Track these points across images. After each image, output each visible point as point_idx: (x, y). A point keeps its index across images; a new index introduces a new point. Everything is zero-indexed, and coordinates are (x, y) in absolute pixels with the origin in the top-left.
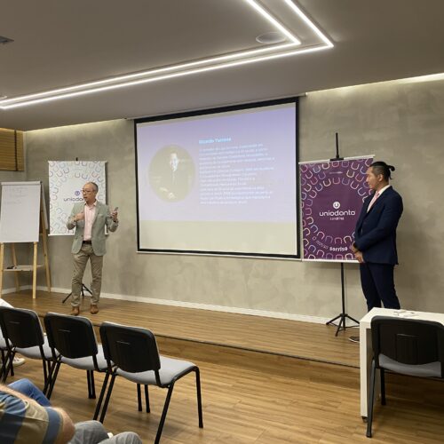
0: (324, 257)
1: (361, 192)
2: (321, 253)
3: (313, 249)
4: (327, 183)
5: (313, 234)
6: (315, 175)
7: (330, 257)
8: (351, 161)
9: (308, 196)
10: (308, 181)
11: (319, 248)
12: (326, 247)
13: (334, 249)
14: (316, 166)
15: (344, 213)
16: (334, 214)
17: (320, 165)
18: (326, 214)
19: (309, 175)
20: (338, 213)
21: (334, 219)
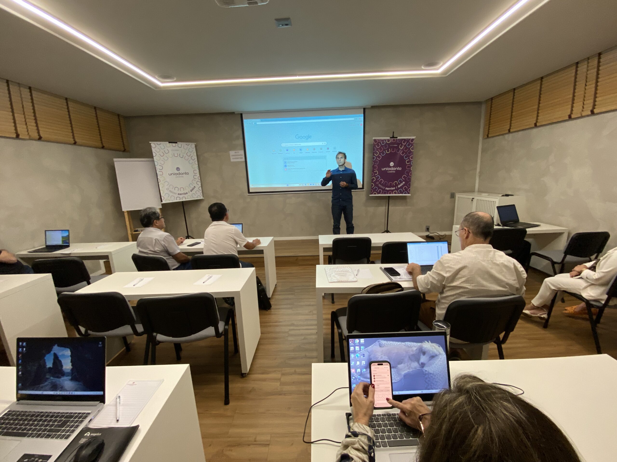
0: (382, 193)
1: (406, 157)
2: (380, 191)
3: (376, 189)
4: (388, 151)
5: (377, 181)
6: (382, 146)
7: (385, 193)
8: (402, 139)
9: (376, 159)
10: (377, 149)
11: (379, 188)
12: (384, 188)
13: (388, 189)
14: (383, 140)
15: (395, 169)
16: (390, 169)
17: (385, 140)
18: (385, 169)
19: (378, 146)
20: (392, 169)
21: (389, 172)
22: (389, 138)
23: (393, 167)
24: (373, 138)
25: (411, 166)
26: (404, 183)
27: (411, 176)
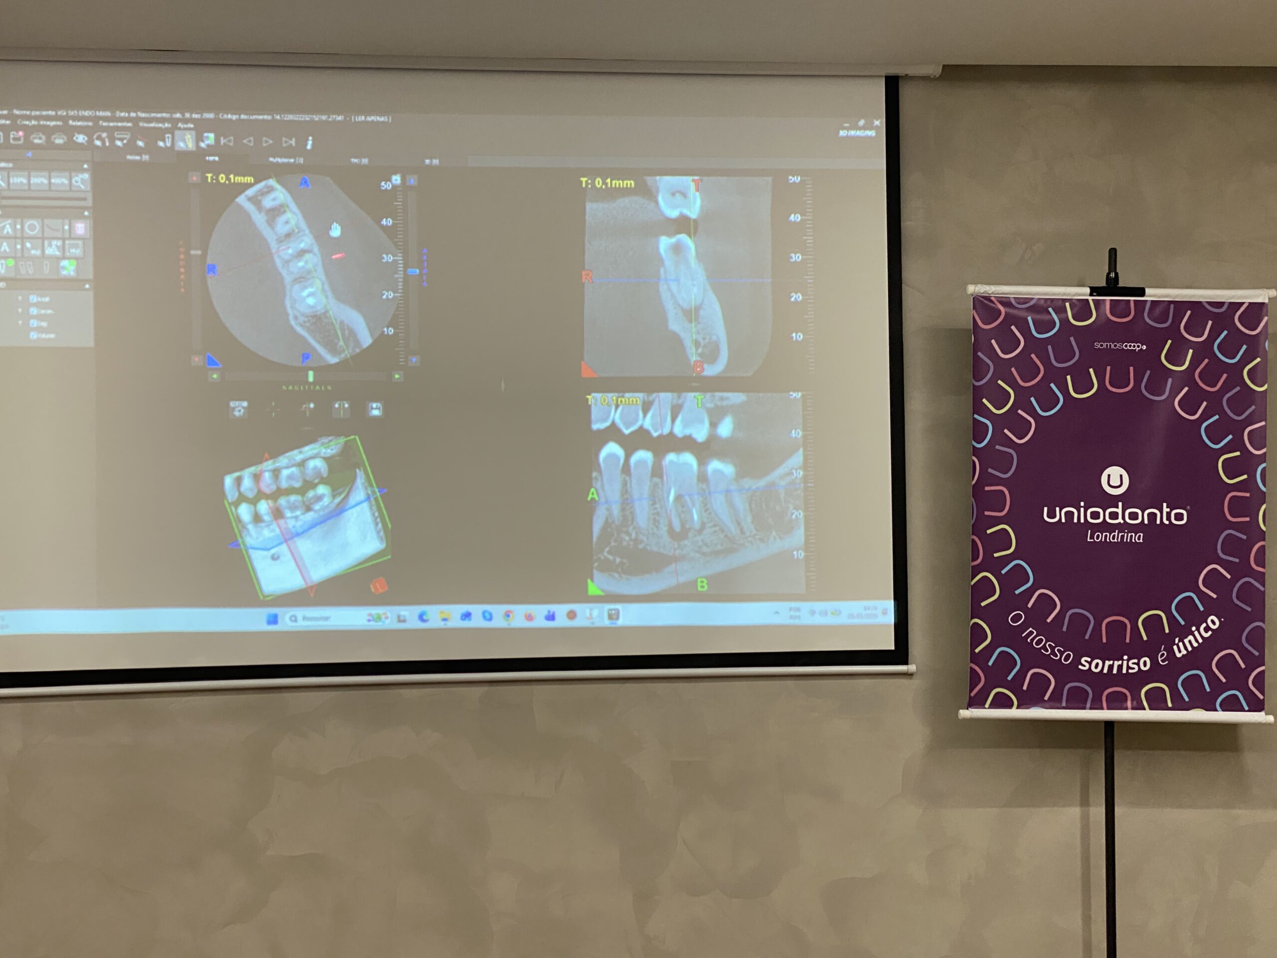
0: (1055, 702)
1: (1215, 433)
2: (1040, 683)
4: (1083, 385)
6: (1034, 345)
9: (999, 437)
10: (1003, 369)
12: (1065, 657)
13: (1098, 666)
14: (1039, 307)
15: (1143, 517)
16: (1104, 515)
17: (1059, 305)
18: (1069, 515)
19: (1010, 343)
20: (1122, 514)
21: (1100, 537)
22: (1083, 292)
23: (1127, 499)
24: (971, 289)
25: (1262, 498)
26: (1214, 622)
27: (1261, 577)
